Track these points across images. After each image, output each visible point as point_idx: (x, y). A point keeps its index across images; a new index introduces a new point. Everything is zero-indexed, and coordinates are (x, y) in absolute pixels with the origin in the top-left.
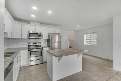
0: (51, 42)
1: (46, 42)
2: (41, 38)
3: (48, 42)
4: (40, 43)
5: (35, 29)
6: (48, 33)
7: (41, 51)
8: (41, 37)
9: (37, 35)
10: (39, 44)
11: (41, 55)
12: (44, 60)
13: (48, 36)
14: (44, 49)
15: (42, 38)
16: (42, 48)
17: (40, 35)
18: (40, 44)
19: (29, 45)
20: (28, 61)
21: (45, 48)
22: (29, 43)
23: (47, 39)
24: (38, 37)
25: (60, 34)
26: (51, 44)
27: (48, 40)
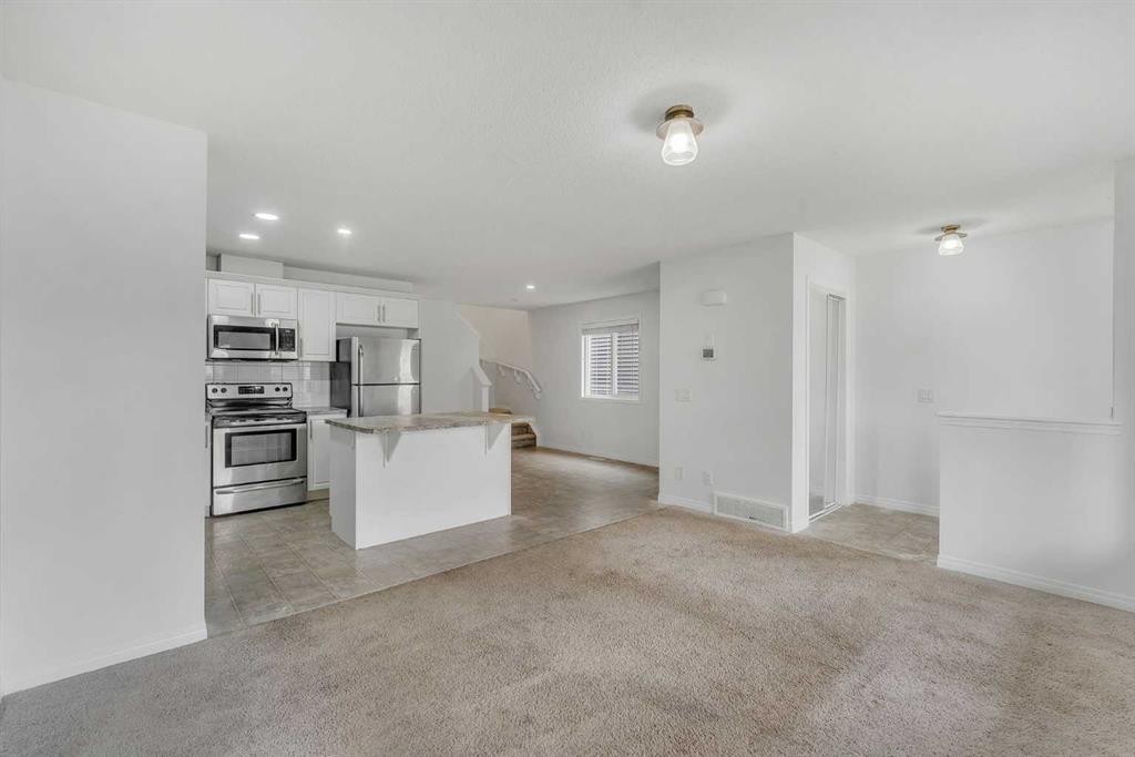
0: (355, 381)
1: (328, 383)
2: (293, 355)
3: (337, 382)
4: (281, 387)
5: (255, 300)
6: (337, 324)
7: (293, 432)
8: (292, 348)
9: (268, 335)
10: (278, 389)
11: (293, 458)
12: (313, 486)
13: (338, 342)
14: (309, 418)
15: (300, 354)
16: (302, 416)
17: (284, 339)
18: (281, 394)
19: (211, 396)
20: (212, 488)
21: (316, 413)
22: (210, 388)
23: (333, 359)
24: (273, 348)
25: (416, 330)
26: (355, 389)
27: (340, 371)
